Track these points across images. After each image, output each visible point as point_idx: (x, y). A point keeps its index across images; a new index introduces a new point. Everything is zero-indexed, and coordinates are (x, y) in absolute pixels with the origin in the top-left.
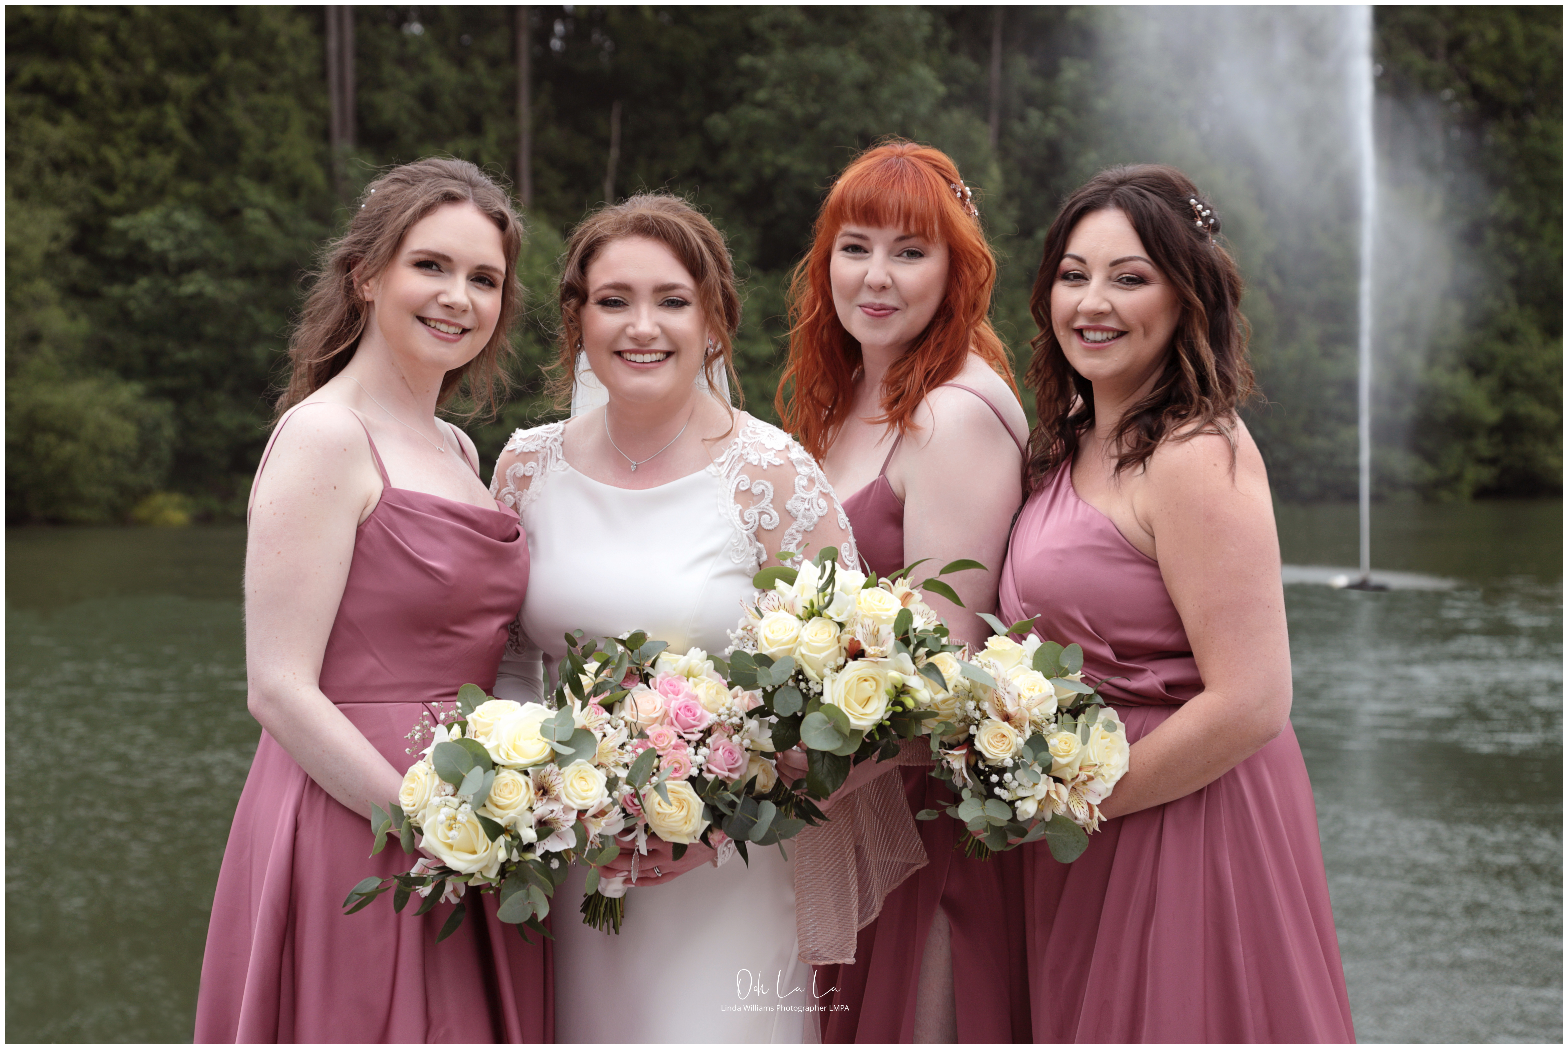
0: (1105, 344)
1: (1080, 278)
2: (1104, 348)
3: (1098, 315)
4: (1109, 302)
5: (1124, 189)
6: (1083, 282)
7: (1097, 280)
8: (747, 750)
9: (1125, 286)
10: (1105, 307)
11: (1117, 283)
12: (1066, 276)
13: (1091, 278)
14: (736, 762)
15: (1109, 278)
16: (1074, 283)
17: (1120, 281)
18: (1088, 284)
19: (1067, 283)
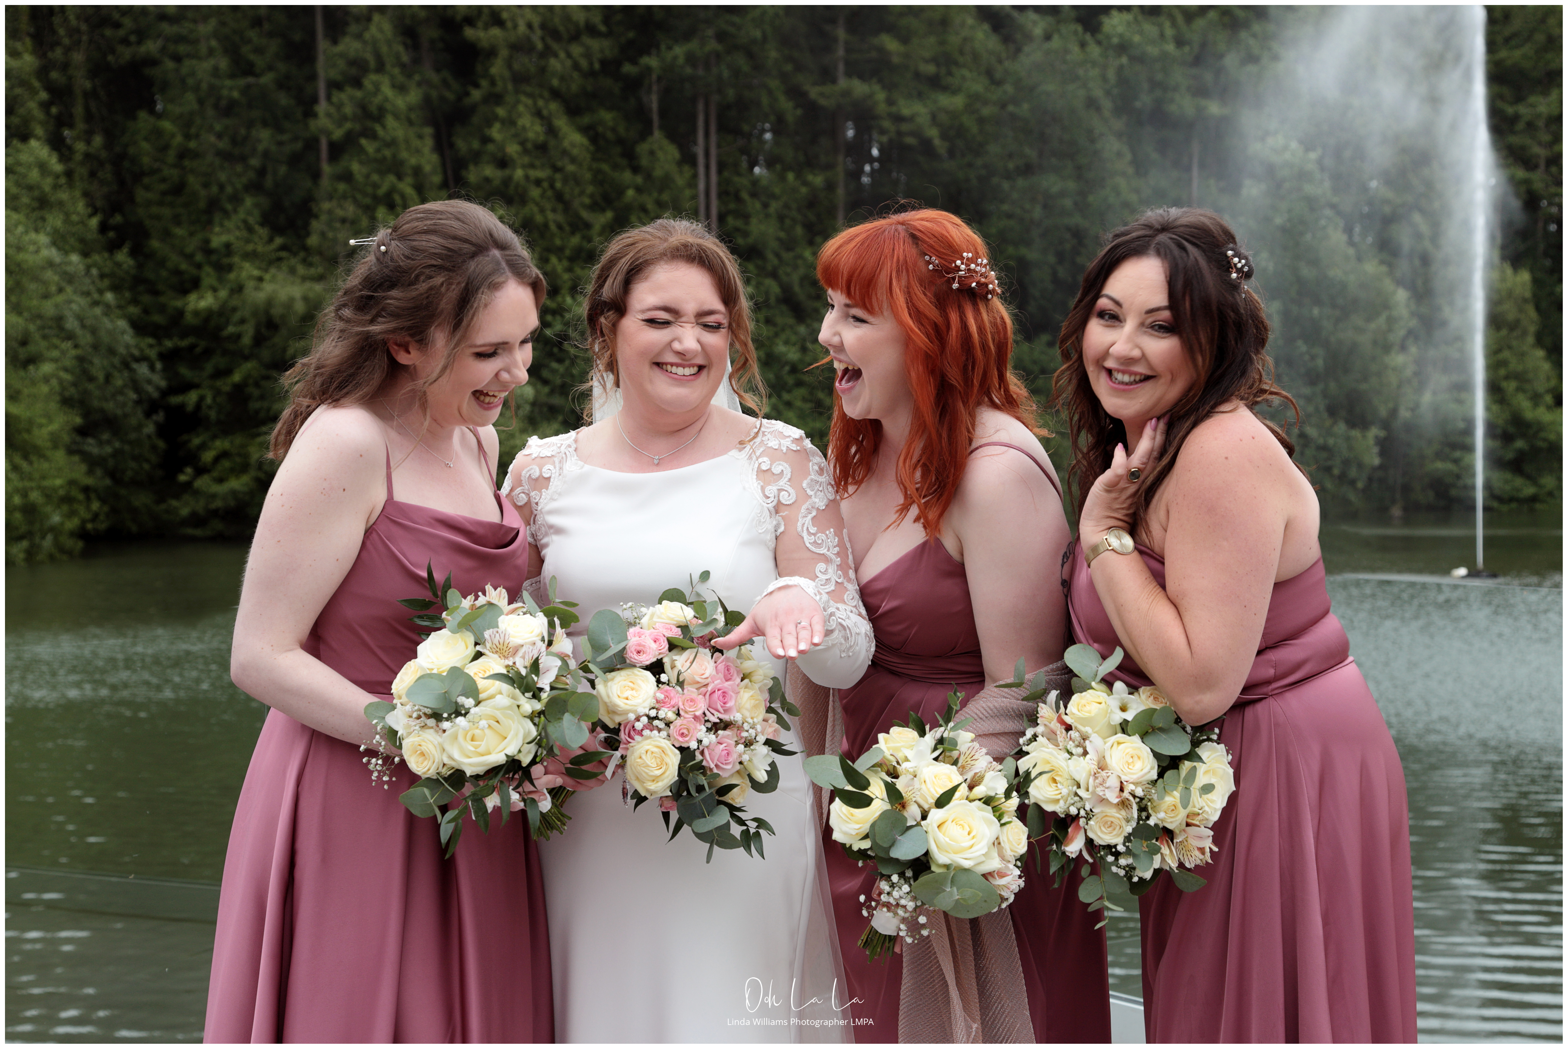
0: (1132, 387)
1: (1113, 318)
2: (1130, 390)
3: (1128, 361)
4: (1140, 348)
5: (1162, 238)
6: (1117, 323)
7: (1130, 325)
8: (741, 763)
9: (1156, 333)
10: (1136, 353)
11: (1150, 330)
12: (1102, 314)
13: (1125, 321)
14: (726, 764)
15: (1142, 324)
16: (1109, 323)
17: (1152, 327)
18: (1122, 327)
19: (1102, 322)
